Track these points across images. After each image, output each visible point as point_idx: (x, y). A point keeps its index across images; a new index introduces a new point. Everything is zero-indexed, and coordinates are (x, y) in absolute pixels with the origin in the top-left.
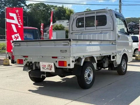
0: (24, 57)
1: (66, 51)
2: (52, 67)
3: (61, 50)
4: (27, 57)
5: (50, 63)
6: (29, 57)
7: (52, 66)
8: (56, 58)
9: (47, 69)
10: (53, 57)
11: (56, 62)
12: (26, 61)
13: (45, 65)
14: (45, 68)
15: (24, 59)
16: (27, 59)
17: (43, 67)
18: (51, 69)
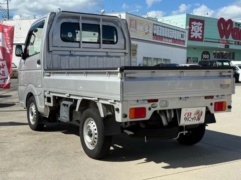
0: (150, 101)
1: (229, 85)
2: (201, 115)
3: (221, 85)
4: (156, 101)
5: (200, 109)
6: (159, 101)
7: (202, 113)
8: (212, 97)
9: (193, 119)
10: (206, 97)
13: (191, 113)
16: (155, 106)
17: (187, 117)
18: (199, 119)
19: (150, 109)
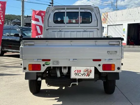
0: (43, 60)
1: (117, 51)
2: (91, 73)
3: (108, 52)
4: (49, 60)
5: (88, 68)
6: (51, 61)
7: (91, 71)
8: (100, 60)
9: (83, 75)
10: (94, 60)
11: (99, 65)
12: (46, 66)
13: (80, 70)
14: (80, 74)
15: (42, 63)
16: (48, 63)
17: (77, 73)
18: (88, 75)
19: (44, 65)
